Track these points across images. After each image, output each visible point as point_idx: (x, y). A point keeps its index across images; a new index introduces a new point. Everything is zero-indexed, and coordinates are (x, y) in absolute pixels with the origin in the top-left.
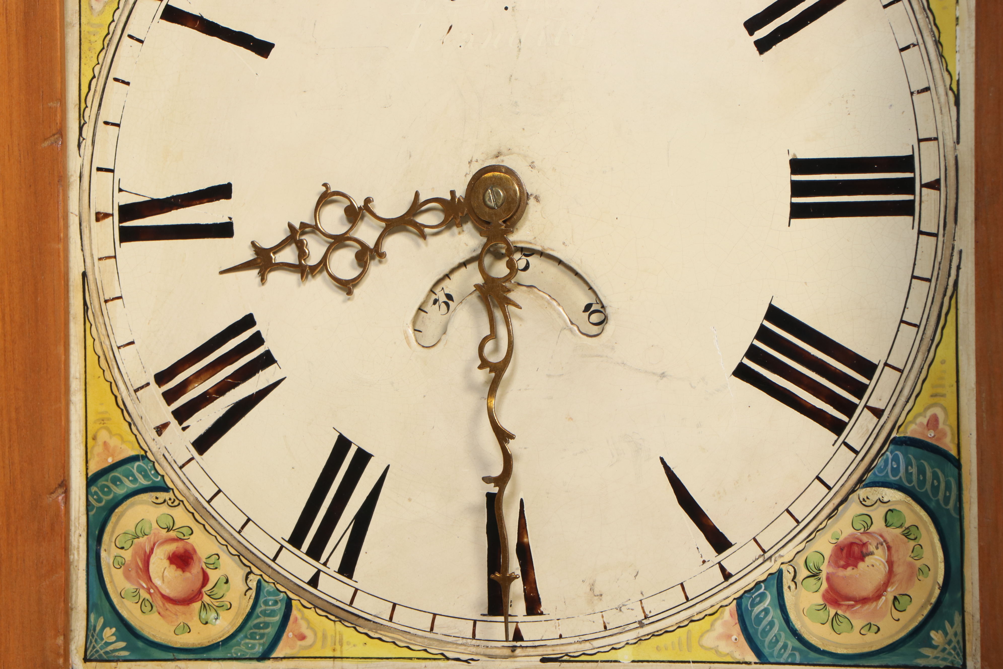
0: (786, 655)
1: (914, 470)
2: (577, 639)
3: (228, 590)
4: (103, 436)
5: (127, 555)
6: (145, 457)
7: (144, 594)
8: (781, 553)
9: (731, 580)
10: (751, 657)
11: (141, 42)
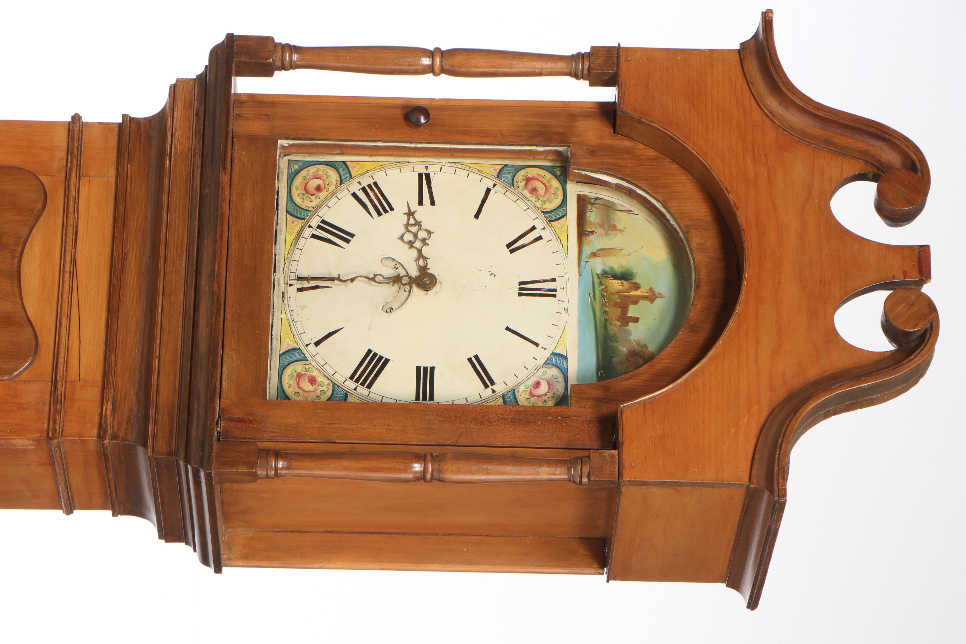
0: (282, 361)
1: (337, 399)
2: (289, 302)
3: (308, 201)
4: (358, 166)
5: (321, 173)
6: (351, 178)
7: (308, 177)
8: (313, 361)
9: (306, 347)
10: (282, 352)
11: (480, 181)
